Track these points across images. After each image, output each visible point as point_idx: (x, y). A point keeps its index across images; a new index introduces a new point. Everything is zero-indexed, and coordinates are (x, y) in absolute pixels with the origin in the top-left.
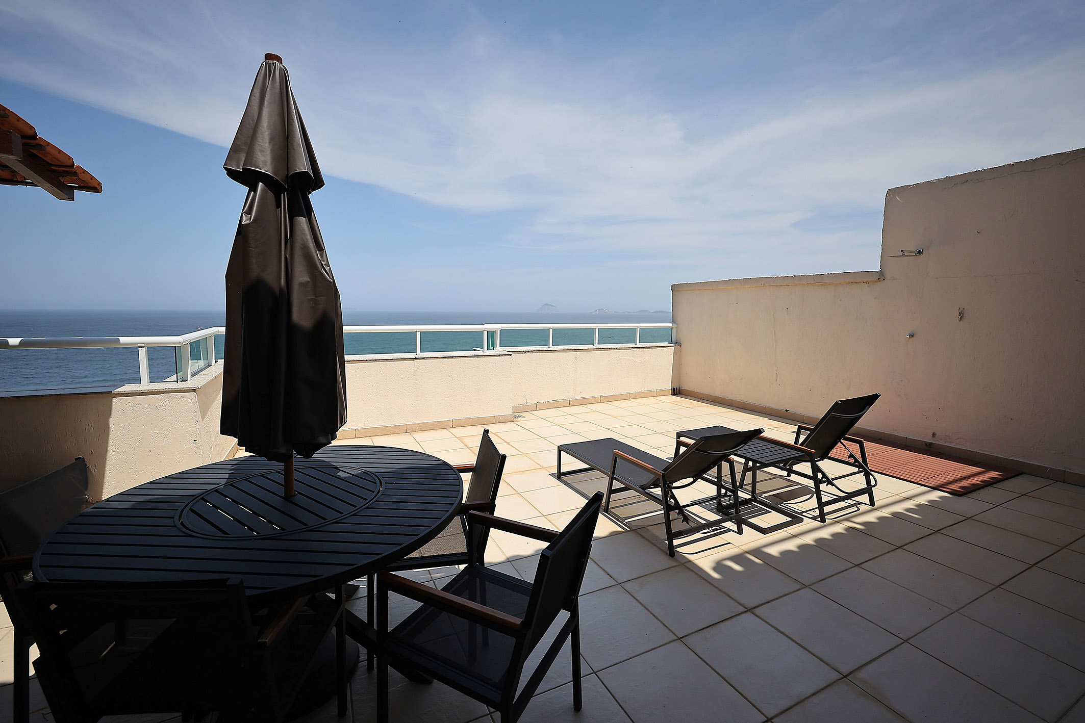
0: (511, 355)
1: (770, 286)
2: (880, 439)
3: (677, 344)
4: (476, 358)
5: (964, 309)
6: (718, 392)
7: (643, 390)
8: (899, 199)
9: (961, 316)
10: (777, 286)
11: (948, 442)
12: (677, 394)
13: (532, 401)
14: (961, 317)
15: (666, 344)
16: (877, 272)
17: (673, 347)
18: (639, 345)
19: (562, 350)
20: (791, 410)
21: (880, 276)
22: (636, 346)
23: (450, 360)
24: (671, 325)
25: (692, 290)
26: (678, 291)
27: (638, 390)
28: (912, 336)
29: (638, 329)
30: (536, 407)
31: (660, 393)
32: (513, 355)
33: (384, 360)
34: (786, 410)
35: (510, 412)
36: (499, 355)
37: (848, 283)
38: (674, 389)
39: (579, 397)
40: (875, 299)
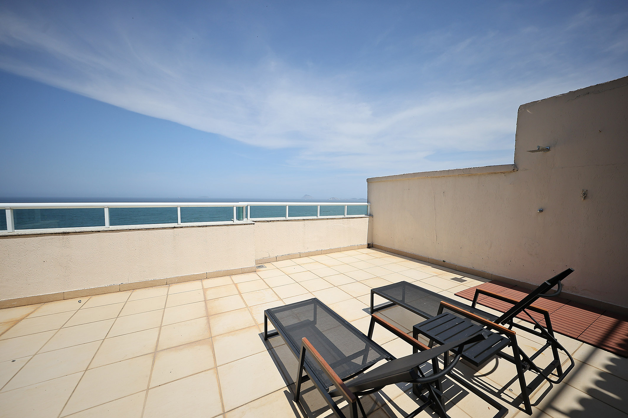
0: (254, 224)
1: (432, 177)
2: (515, 286)
3: (371, 215)
4: (226, 227)
5: (587, 190)
6: (396, 247)
7: (349, 245)
8: (529, 112)
9: (585, 195)
10: (436, 177)
11: (574, 292)
12: (371, 247)
13: (273, 255)
14: (585, 197)
15: (364, 216)
16: (512, 165)
17: (368, 218)
18: (347, 216)
19: (295, 220)
20: (447, 261)
21: (515, 167)
22: (345, 217)
23: (205, 228)
24: (367, 203)
25: (379, 182)
26: (371, 182)
27: (346, 245)
28: (541, 211)
29: (346, 206)
30: (277, 259)
31: (360, 247)
32: (256, 223)
33: (146, 229)
34: (444, 261)
35: (253, 264)
36: (245, 224)
37: (489, 174)
38: (369, 244)
39: (307, 251)
40: (510, 184)
